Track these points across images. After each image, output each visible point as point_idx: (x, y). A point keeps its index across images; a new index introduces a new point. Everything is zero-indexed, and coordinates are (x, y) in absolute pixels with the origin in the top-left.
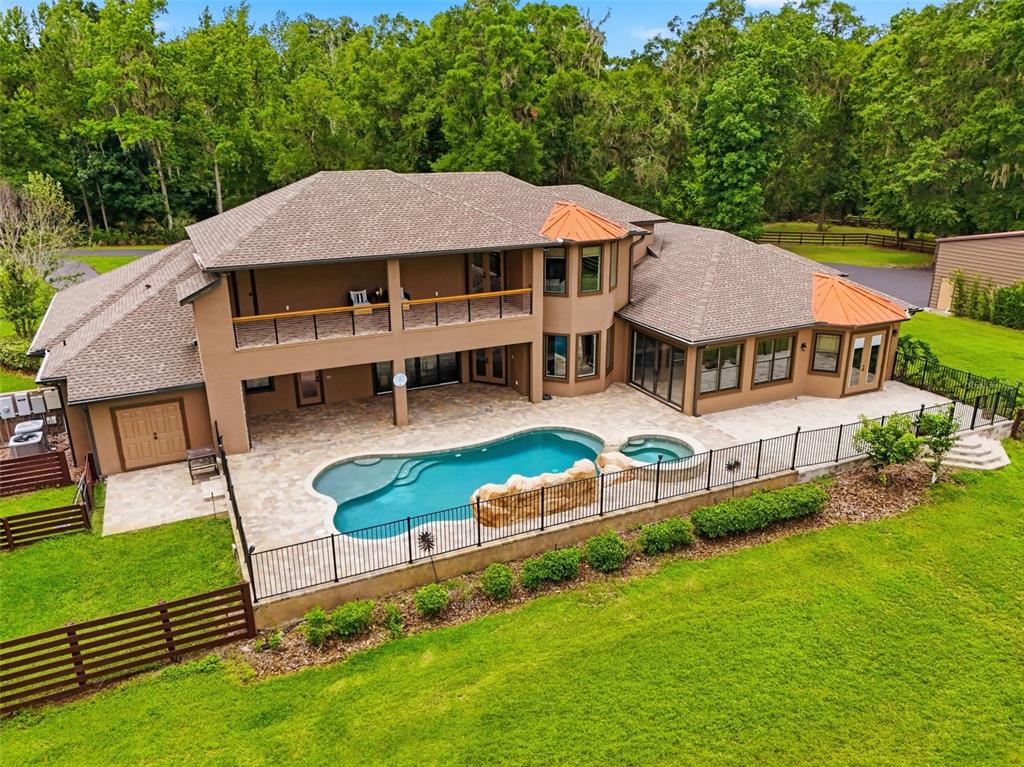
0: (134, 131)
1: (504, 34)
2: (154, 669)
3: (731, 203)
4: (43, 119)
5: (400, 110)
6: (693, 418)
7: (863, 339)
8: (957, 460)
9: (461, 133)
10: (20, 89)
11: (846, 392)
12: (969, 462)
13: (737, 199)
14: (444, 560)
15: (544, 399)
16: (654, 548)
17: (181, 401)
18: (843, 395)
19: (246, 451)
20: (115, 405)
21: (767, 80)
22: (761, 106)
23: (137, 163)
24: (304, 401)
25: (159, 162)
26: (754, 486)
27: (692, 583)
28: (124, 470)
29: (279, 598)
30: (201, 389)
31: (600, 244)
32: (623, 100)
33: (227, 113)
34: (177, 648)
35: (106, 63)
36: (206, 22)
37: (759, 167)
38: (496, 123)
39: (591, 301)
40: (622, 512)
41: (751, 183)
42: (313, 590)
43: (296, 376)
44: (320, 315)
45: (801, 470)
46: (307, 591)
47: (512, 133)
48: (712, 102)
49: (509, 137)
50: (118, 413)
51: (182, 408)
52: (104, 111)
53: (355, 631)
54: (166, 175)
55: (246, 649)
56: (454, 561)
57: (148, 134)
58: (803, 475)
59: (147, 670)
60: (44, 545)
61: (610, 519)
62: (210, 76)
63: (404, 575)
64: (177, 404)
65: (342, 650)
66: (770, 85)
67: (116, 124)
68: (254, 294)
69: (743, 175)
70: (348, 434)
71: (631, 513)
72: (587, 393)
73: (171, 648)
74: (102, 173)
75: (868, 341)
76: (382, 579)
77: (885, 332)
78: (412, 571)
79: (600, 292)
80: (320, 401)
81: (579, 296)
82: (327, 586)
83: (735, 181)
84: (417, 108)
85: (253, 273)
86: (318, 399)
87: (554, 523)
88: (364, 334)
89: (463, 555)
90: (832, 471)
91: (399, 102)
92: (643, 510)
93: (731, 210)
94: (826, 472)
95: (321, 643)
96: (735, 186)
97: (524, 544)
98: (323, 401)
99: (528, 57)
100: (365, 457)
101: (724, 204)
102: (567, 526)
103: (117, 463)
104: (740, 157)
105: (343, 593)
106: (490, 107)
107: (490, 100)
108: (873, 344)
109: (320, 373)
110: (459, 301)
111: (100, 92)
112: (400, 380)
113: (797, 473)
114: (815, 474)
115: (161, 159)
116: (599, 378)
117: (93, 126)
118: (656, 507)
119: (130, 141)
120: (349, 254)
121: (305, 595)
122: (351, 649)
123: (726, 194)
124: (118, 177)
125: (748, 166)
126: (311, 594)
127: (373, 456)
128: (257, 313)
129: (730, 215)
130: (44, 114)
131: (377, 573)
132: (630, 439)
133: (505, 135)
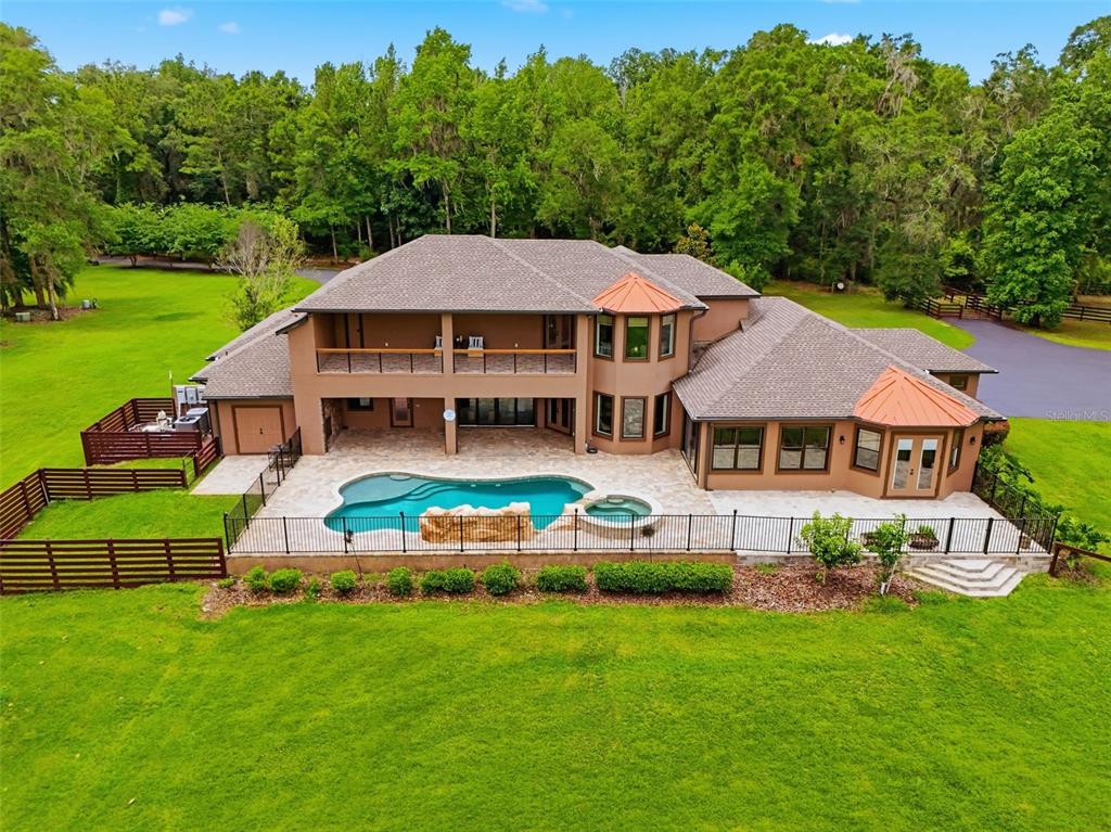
0: (425, 171)
1: (768, 80)
2: (159, 583)
3: (1024, 271)
4: (361, 158)
5: (669, 153)
6: (703, 491)
7: (911, 441)
8: (943, 580)
9: (718, 180)
10: (350, 132)
11: (888, 494)
12: (955, 585)
13: (1030, 268)
14: (372, 556)
15: (588, 451)
16: (548, 586)
17: (281, 408)
18: (884, 497)
19: (321, 454)
20: (238, 403)
21: (1086, 129)
22: (1072, 161)
23: (430, 198)
24: (396, 423)
25: (446, 198)
26: (683, 557)
27: (559, 620)
28: (239, 453)
29: (244, 555)
30: (291, 399)
31: (648, 316)
32: (897, 149)
33: (508, 156)
34: (176, 572)
35: (409, 112)
36: (501, 72)
37: (1065, 231)
38: (750, 171)
39: (636, 367)
40: (539, 552)
41: (1051, 250)
42: (269, 555)
43: (391, 400)
44: (385, 354)
45: (739, 553)
46: (265, 555)
47: (762, 182)
48: (1010, 154)
49: (758, 187)
50: (237, 410)
51: (281, 413)
52: (406, 152)
53: (284, 589)
54: (452, 211)
55: (215, 584)
56: (380, 559)
57: (436, 174)
58: (744, 558)
59: (153, 583)
60: (154, 493)
61: (527, 555)
62: (495, 122)
63: (339, 560)
64: (278, 410)
65: (270, 601)
66: (1088, 135)
67: (412, 165)
68: (361, 330)
69: (1041, 239)
70: (405, 455)
71: (547, 554)
72: (632, 453)
73: (172, 571)
74: (401, 206)
75: (917, 445)
76: (321, 560)
77: (942, 437)
78: (346, 559)
79: (647, 359)
80: (409, 424)
81: (624, 361)
82: (279, 555)
83: (1031, 246)
84: (685, 153)
85: (345, 316)
86: (408, 423)
87: (473, 548)
88: (420, 373)
89: (388, 556)
90: (782, 561)
91: (669, 147)
92: (559, 554)
93: (1024, 280)
94: (775, 561)
95: (259, 592)
96: (1031, 252)
97: (443, 559)
98: (412, 426)
99: (790, 103)
100: (399, 474)
101: (1016, 272)
102: (484, 552)
103: (234, 447)
104: (1040, 219)
105: (292, 562)
106: (747, 154)
107: (748, 147)
108: (924, 448)
109: (411, 400)
110: (538, 354)
111: (403, 138)
112: (450, 415)
113: (735, 554)
114: (758, 561)
115: (449, 195)
116: (645, 440)
117: (394, 166)
118: (573, 554)
119: (421, 180)
120: (407, 307)
121: (262, 557)
122: (275, 601)
123: (1019, 261)
124: (413, 212)
125: (1050, 229)
126: (267, 557)
127: (405, 474)
128: (362, 347)
129: (1021, 285)
130: (363, 153)
131: (318, 554)
132: (609, 497)
133: (756, 185)
